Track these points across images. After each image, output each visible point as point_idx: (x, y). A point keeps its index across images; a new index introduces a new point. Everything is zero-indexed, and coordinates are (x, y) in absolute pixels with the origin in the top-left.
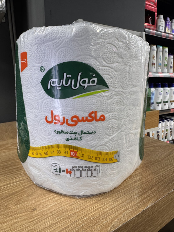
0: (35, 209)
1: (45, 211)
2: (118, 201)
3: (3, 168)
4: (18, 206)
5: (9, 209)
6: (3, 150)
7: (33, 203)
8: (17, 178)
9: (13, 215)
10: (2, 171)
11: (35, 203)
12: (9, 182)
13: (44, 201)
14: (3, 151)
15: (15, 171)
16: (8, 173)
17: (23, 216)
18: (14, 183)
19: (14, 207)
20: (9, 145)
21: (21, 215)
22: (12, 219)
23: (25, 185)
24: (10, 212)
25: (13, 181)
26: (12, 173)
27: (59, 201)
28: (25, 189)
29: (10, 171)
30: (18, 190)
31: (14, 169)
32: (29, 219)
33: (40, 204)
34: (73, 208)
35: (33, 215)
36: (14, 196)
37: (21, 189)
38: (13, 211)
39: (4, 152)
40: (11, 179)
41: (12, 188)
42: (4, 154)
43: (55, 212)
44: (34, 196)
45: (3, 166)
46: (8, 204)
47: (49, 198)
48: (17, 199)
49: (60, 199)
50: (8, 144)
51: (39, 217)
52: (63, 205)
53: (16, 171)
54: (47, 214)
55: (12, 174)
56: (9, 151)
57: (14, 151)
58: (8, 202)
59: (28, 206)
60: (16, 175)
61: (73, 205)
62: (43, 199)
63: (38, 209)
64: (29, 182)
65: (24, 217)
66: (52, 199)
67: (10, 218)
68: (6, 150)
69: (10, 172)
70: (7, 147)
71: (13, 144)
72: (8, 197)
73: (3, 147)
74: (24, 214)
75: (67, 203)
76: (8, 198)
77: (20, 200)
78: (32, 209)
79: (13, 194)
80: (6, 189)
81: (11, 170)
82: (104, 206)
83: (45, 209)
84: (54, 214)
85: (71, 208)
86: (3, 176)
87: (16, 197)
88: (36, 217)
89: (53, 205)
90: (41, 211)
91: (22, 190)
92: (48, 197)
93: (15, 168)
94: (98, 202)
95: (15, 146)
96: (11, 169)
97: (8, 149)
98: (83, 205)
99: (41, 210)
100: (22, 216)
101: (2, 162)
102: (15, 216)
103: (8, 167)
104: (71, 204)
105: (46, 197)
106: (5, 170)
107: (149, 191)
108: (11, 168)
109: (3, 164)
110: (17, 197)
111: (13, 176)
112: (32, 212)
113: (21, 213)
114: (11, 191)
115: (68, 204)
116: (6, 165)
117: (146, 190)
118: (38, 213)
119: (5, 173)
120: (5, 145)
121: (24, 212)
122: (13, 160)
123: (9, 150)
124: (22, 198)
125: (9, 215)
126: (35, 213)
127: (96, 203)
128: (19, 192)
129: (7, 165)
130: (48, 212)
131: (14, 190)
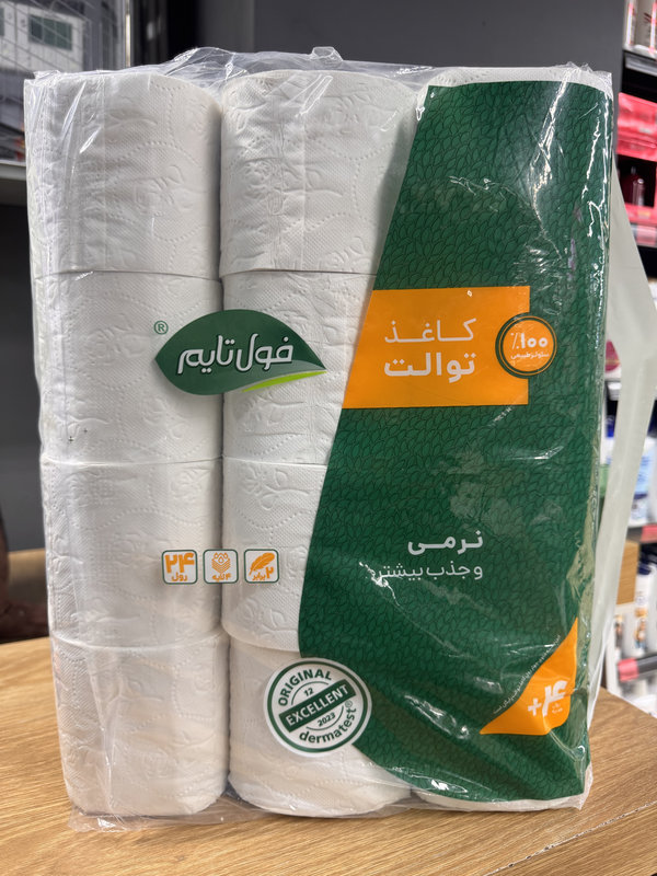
1: (204, 864)
2: (387, 862)
21: (149, 867)
35: (178, 871)
61: (273, 857)
63: (190, 858)
74: (156, 865)
75: (258, 851)
82: (349, 870)
83: (206, 860)
89: (225, 852)
107: (478, 845)
112: (175, 862)
117: (472, 842)
126: (183, 866)
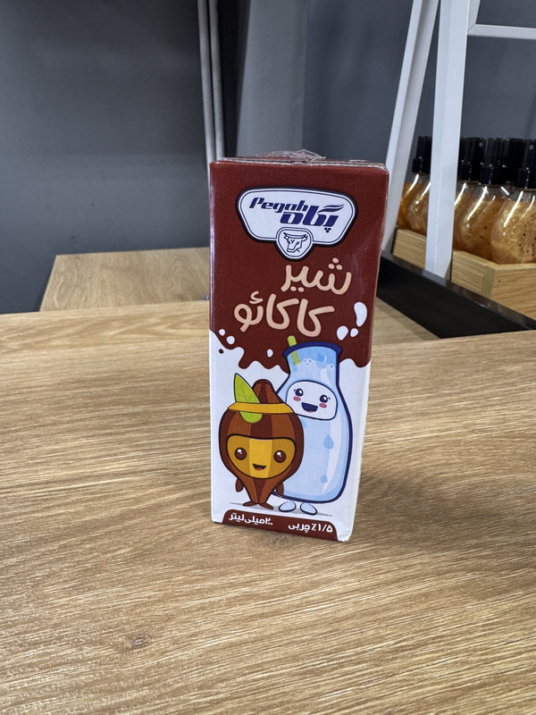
0: (139, 641)
3: (86, 406)
4: (83, 599)
5: (42, 600)
6: (131, 333)
7: (144, 604)
8: (120, 460)
9: (47, 643)
10: (79, 416)
11: (153, 603)
12: (87, 471)
13: (191, 604)
14: (133, 336)
15: (124, 426)
16: (98, 431)
17: (83, 661)
18: (100, 477)
19: (62, 601)
20: (152, 321)
22: (30, 665)
23: (137, 500)
24: (38, 619)
25: (99, 470)
26: (110, 434)
27: (256, 629)
28: (131, 518)
29: (106, 422)
30: (104, 515)
31: (123, 415)
32: (101, 691)
33: (169, 618)
34: (319, 695)
36: (83, 542)
37: (118, 511)
38: (53, 622)
39: (132, 339)
40: (98, 457)
41: (87, 501)
42: (131, 347)
43: (222, 690)
44: (156, 562)
45: (91, 398)
46: (48, 576)
47: (217, 593)
48: (86, 561)
49: (262, 616)
50: (150, 318)
51: (145, 692)
52: (269, 657)
53: (128, 426)
54: (186, 689)
55: (109, 438)
56: (149, 340)
57: (162, 342)
58: (50, 562)
59: (117, 611)
60: (121, 442)
62: (190, 595)
64: (159, 489)
65: (84, 674)
66: (230, 603)
67: (31, 653)
68: (139, 336)
69: (105, 428)
70: (145, 324)
71: (165, 317)
72: (58, 538)
73: (133, 323)
76: (56, 546)
77: (98, 568)
78: (129, 638)
79: (84, 528)
80: (66, 497)
81: (110, 420)
84: (219, 702)
85: (307, 693)
86: (77, 439)
87: (88, 546)
88: (132, 687)
90: (163, 660)
91: (123, 517)
92: (212, 589)
93: (126, 411)
94: (454, 698)
95: (169, 324)
96: (112, 416)
97: (148, 333)
98: (371, 693)
99: (163, 653)
100: (77, 661)
101: (96, 380)
102: (52, 648)
103: (106, 404)
104: (309, 664)
105: (208, 584)
106: (88, 415)
108: (115, 410)
109: (92, 390)
110: (91, 549)
111: (109, 446)
113: (77, 644)
114: (77, 513)
115: (295, 658)
116: (100, 396)
118: (149, 669)
119: (86, 429)
120: (141, 317)
121: (90, 643)
122: (130, 378)
123: (148, 336)
124: (107, 561)
125: (31, 637)
127: (443, 701)
128: (109, 526)
129: (104, 396)
130: (195, 678)
131: (91, 510)
